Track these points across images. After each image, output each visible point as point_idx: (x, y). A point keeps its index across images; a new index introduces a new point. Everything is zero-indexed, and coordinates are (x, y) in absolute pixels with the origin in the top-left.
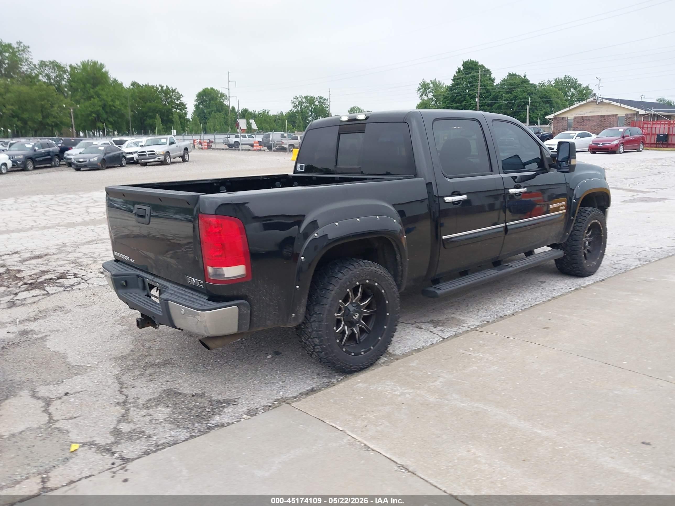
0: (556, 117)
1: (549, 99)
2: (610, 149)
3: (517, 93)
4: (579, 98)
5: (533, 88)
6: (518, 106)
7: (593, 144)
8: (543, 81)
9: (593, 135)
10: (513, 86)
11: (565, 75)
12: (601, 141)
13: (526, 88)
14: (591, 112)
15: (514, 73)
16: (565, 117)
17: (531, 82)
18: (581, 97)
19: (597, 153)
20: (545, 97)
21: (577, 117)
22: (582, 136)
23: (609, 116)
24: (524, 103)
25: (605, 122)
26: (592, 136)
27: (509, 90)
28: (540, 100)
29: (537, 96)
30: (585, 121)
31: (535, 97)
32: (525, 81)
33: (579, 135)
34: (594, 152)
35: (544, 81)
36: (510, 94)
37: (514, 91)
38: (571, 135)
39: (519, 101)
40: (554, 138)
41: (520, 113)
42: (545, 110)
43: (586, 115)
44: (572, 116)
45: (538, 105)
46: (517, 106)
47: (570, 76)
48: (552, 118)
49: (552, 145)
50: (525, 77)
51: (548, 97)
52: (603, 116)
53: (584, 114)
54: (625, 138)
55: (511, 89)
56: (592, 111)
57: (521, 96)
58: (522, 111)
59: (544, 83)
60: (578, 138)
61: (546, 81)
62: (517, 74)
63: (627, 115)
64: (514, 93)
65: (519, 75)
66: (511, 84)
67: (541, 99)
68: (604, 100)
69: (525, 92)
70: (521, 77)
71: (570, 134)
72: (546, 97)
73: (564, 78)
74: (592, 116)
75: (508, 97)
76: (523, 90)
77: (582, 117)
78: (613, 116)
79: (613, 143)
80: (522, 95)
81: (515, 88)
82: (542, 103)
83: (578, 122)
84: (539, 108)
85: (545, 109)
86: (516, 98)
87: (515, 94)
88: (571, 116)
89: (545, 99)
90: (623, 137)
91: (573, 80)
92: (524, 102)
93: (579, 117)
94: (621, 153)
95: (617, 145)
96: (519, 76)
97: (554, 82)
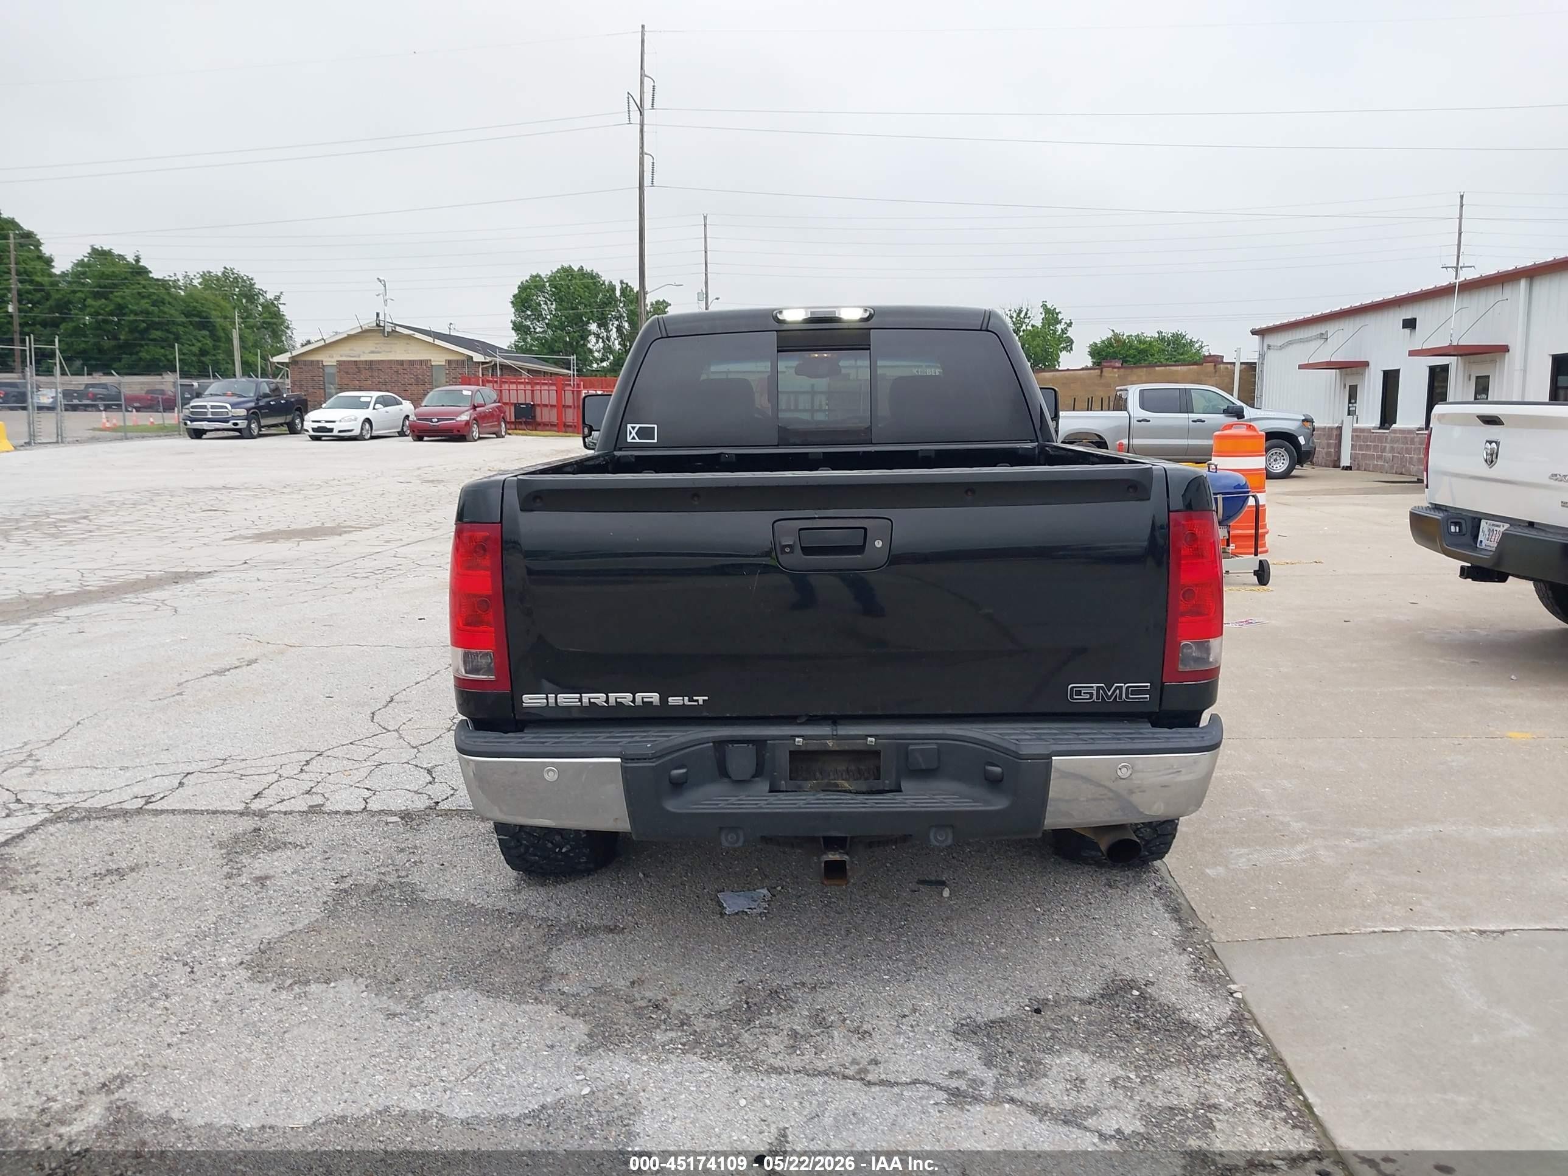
0: (297, 359)
1: (206, 318)
2: (455, 432)
3: (123, 298)
4: (264, 322)
5: (163, 291)
6: (131, 331)
7: (419, 420)
8: (172, 275)
9: (403, 401)
10: (110, 281)
11: (225, 268)
12: (435, 415)
13: (144, 287)
14: (372, 352)
15: (106, 248)
16: (318, 361)
17: (155, 275)
18: (269, 320)
19: (425, 438)
20: (195, 312)
21: (344, 361)
22: (385, 402)
23: (412, 362)
24: (145, 325)
25: (406, 376)
26: (401, 404)
27: (98, 289)
28: (184, 319)
29: (176, 310)
30: (363, 372)
31: (173, 312)
32: (139, 271)
33: (379, 400)
34: (420, 439)
35: (175, 274)
36: (103, 300)
37: (116, 294)
38: (362, 399)
39: (132, 317)
40: (324, 406)
41: (138, 348)
42: (199, 344)
43: (363, 358)
44: (333, 360)
45: (181, 329)
46: (127, 329)
47: (235, 271)
48: (287, 361)
49: (327, 422)
50: (138, 261)
51: (204, 314)
52: (401, 363)
53: (359, 356)
54: (478, 409)
55: (105, 287)
56: (374, 349)
57: (135, 308)
58: (143, 342)
59: (175, 281)
60: (377, 406)
61: (181, 278)
62: (116, 252)
63: (449, 362)
64: (117, 296)
65: (120, 255)
66: (103, 275)
67: (187, 316)
68: (398, 329)
69: (143, 297)
70: (125, 259)
71: (360, 397)
72: (199, 315)
73: (223, 273)
74: (376, 361)
75: (100, 307)
76: (139, 293)
77: (356, 362)
78: (421, 362)
79: (459, 419)
80: (138, 304)
81: (115, 286)
82: (191, 327)
83: (347, 373)
84: (185, 337)
85: (199, 341)
86: (120, 310)
87: (119, 300)
88: (330, 359)
89: (197, 319)
90: (475, 407)
91: (244, 281)
92: (143, 321)
93: (349, 362)
94: (476, 441)
95: (467, 423)
96: (121, 257)
97: (200, 280)
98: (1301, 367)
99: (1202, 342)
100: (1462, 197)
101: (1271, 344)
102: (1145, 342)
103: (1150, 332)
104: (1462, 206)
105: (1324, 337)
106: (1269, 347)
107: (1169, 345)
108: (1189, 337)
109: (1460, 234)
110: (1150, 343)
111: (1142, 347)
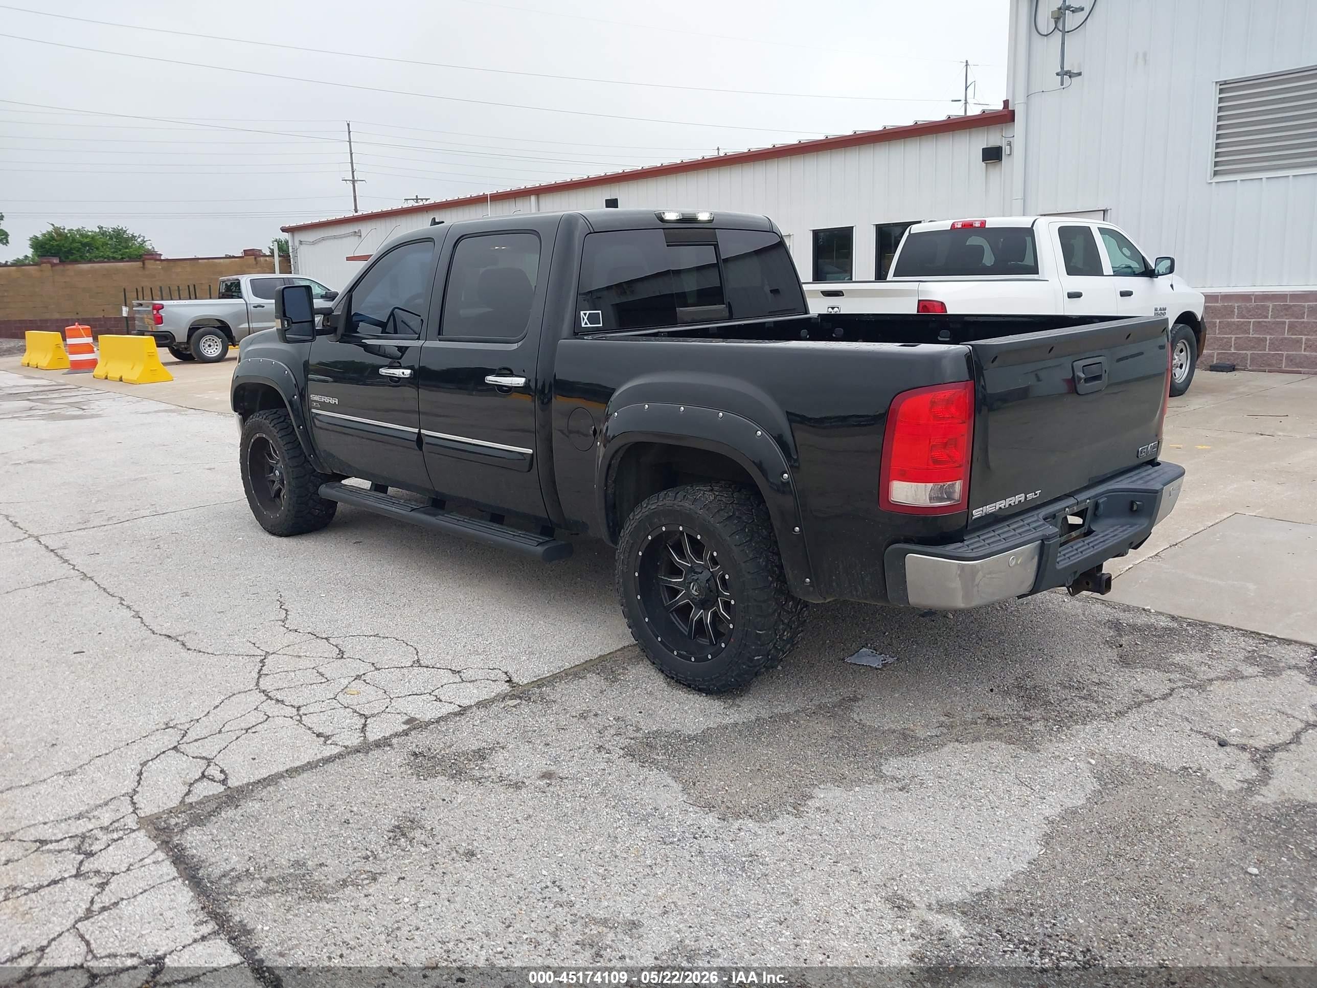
98: (348, 259)
99: (144, 237)
100: (348, 125)
101: (302, 240)
102: (87, 236)
103: (91, 227)
104: (349, 132)
105: (357, 234)
106: (301, 242)
107: (111, 238)
108: (130, 232)
109: (351, 154)
110: (93, 238)
111: (86, 240)
